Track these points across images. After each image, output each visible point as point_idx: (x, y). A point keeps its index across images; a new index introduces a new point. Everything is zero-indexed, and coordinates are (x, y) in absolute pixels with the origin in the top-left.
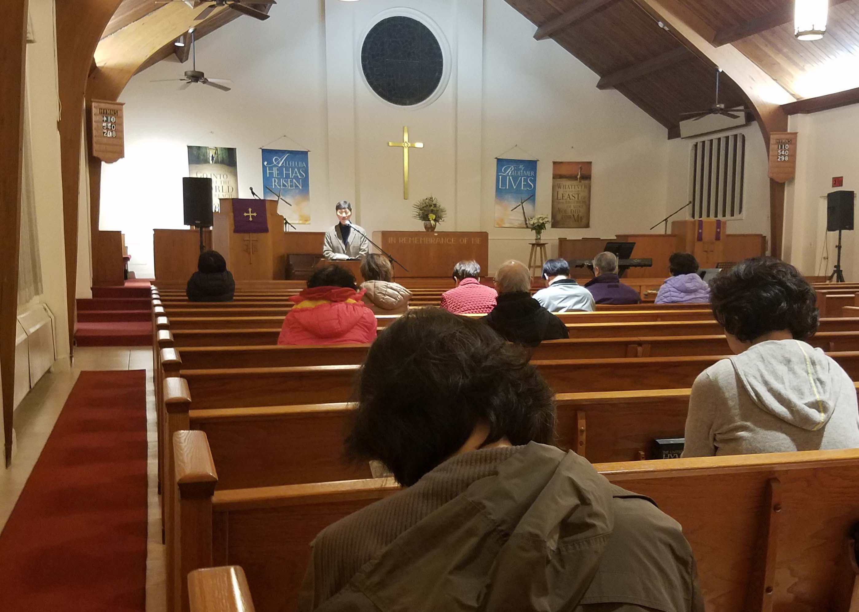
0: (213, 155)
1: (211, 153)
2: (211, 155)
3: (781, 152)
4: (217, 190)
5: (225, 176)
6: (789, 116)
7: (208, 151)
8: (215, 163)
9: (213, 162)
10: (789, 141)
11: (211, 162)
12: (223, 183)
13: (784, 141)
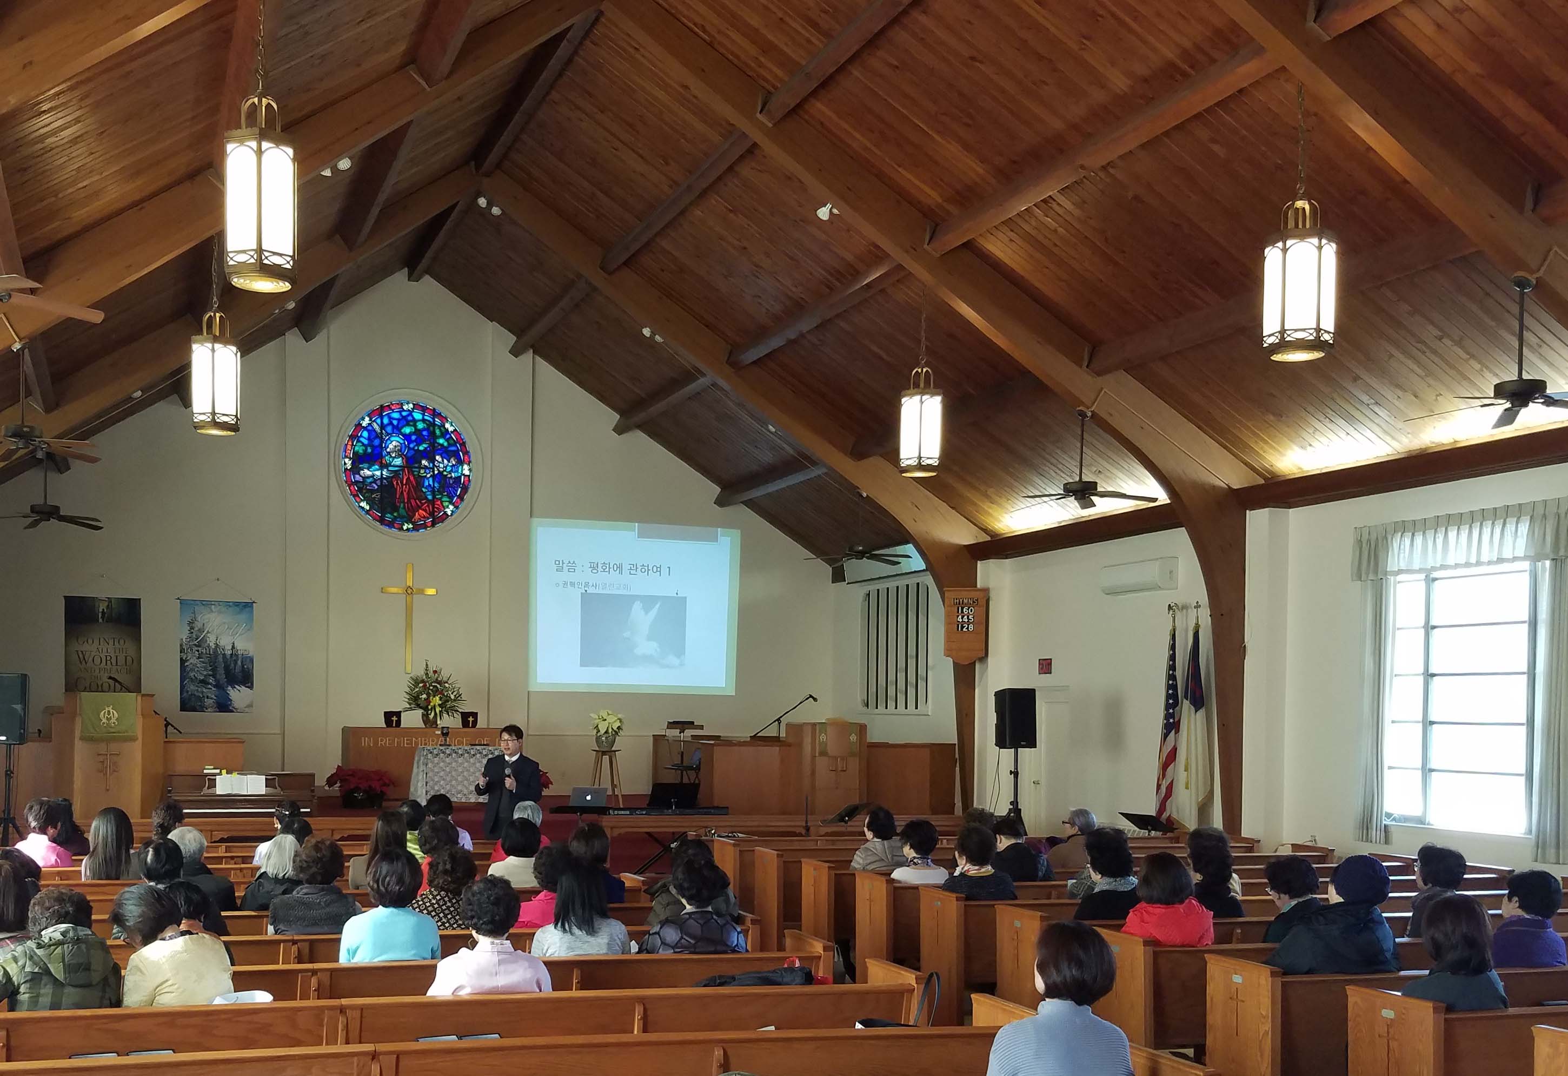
0: (103, 609)
1: (102, 607)
2: (101, 610)
3: (962, 618)
4: (108, 662)
5: (122, 642)
6: (978, 562)
7: (97, 605)
8: (107, 622)
9: (103, 620)
10: (974, 602)
11: (100, 620)
12: (117, 651)
13: (965, 601)
